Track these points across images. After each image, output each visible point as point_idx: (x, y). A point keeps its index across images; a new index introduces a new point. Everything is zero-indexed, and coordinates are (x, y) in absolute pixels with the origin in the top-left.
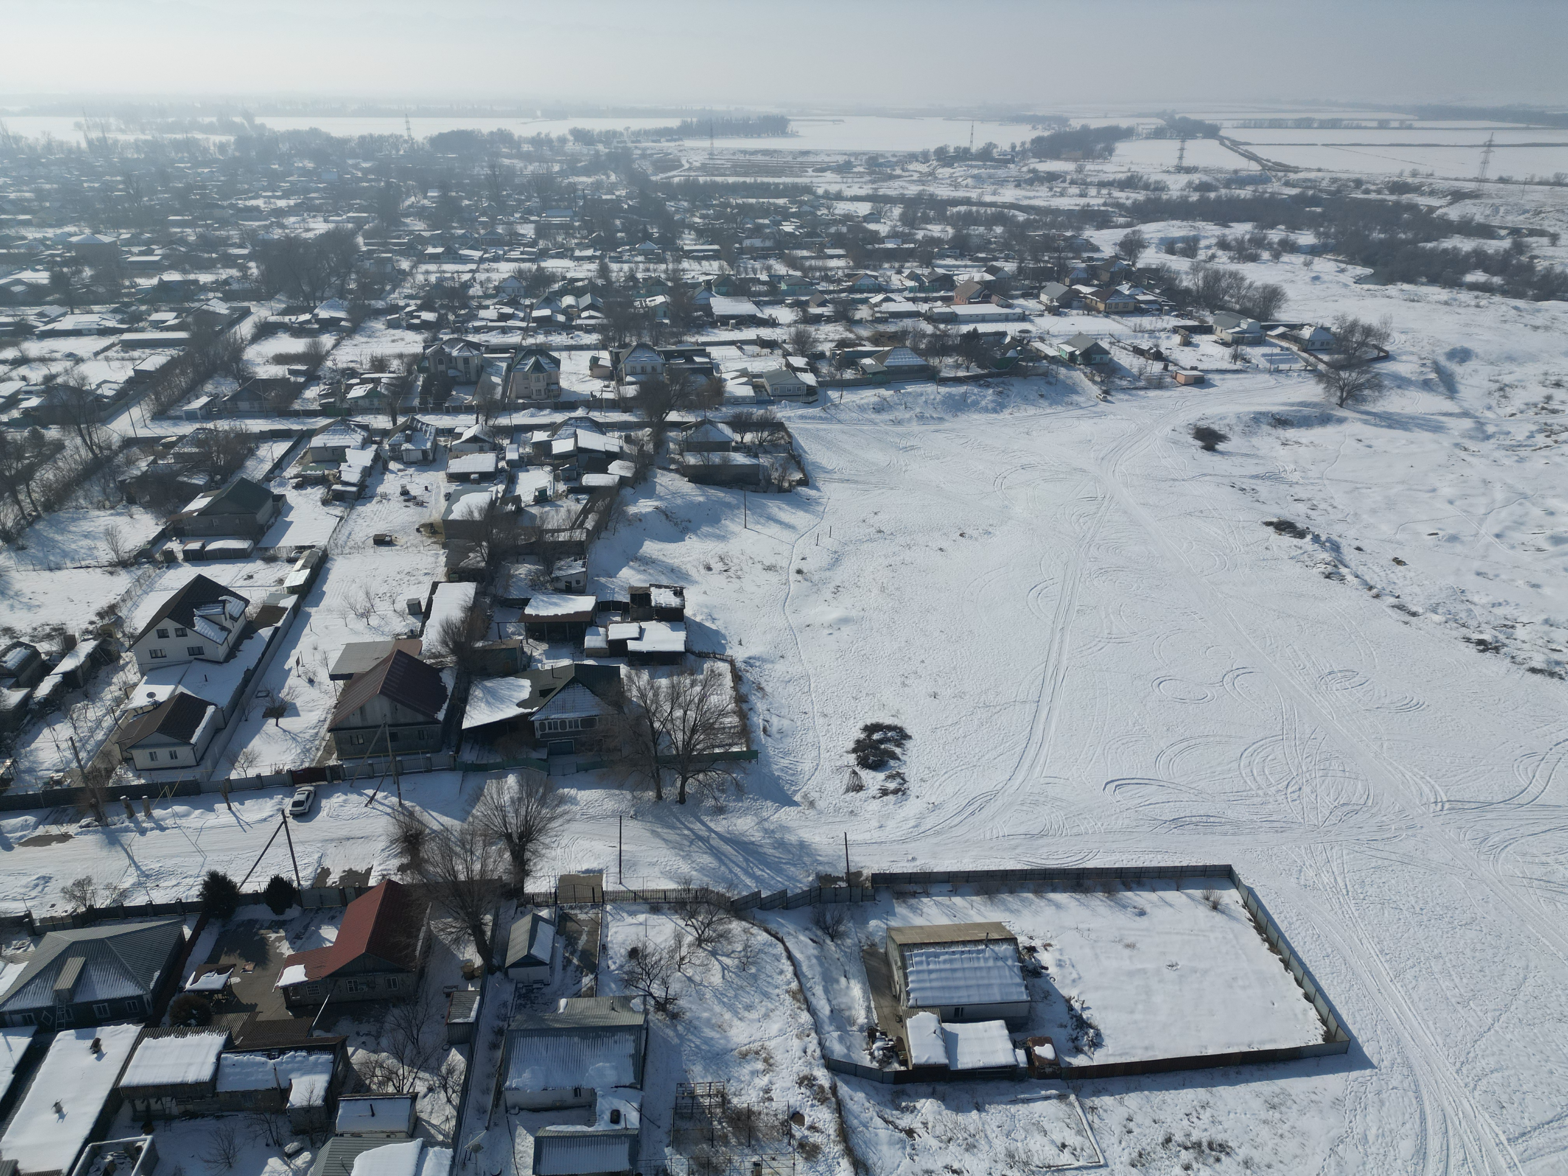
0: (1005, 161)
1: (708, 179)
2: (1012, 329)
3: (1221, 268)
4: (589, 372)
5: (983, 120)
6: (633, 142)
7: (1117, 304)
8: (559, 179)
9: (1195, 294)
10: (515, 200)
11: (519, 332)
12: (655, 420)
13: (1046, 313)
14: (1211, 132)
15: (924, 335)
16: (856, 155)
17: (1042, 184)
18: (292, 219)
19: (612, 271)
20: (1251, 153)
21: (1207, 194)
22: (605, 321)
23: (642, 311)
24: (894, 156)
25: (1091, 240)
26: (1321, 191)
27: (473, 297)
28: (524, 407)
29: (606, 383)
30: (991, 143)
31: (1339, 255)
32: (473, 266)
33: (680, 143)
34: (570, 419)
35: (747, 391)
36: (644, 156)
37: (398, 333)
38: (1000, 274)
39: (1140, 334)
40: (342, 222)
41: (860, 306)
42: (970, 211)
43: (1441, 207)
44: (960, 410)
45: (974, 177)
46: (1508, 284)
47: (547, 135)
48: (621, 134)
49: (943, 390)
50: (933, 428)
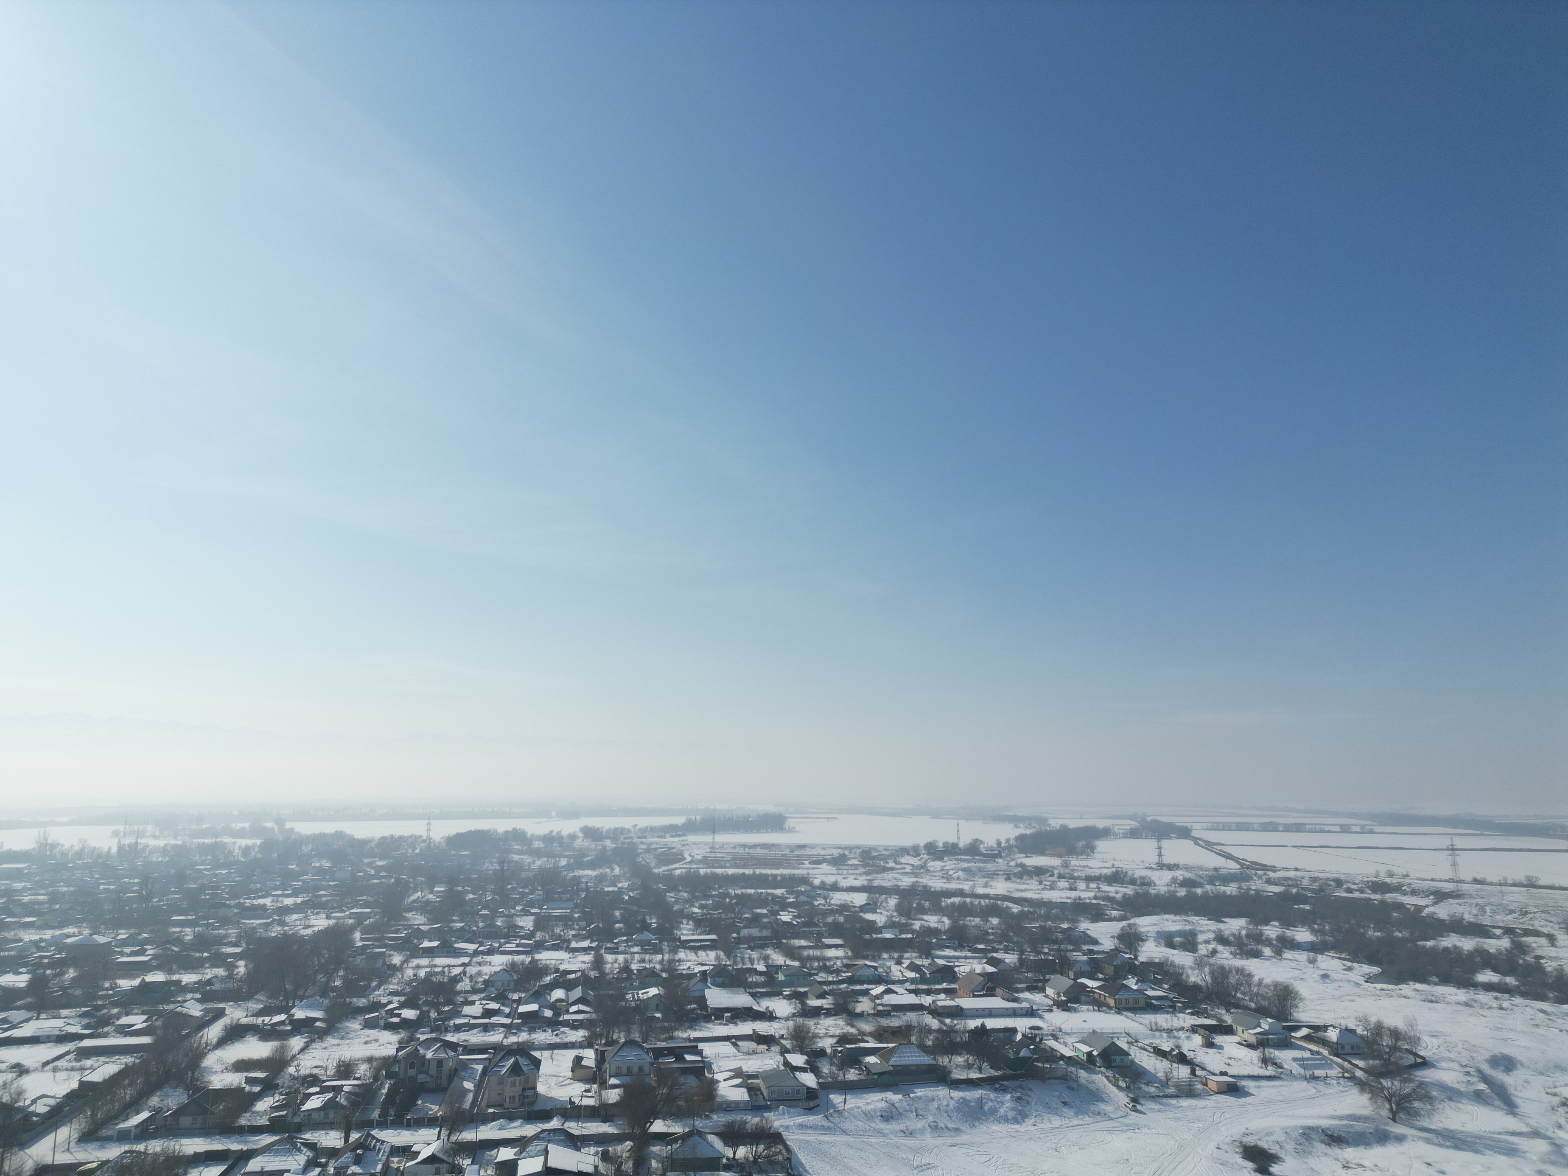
0: (992, 855)
1: (709, 871)
2: (1022, 1025)
3: (1225, 963)
4: (570, 1074)
5: (968, 818)
6: (639, 838)
7: (1127, 999)
8: (565, 873)
9: (1205, 990)
10: (519, 893)
11: (502, 1030)
12: (637, 1131)
13: (1055, 1008)
14: (1184, 833)
15: (930, 1031)
16: (850, 848)
17: (1032, 878)
18: (295, 917)
19: (607, 963)
20: (1226, 852)
21: (1194, 890)
22: (594, 1016)
23: (633, 1004)
24: (886, 850)
25: (1088, 932)
26: (1303, 889)
27: (460, 992)
28: (494, 1118)
29: (588, 1086)
30: (977, 840)
31: (1341, 952)
32: (466, 960)
33: (684, 838)
34: (543, 1131)
35: (741, 1095)
36: (648, 851)
37: (373, 1033)
38: (1001, 966)
39: (1157, 1034)
40: (344, 918)
41: (861, 999)
42: (965, 902)
43: (1427, 906)
44: (978, 1119)
45: (964, 870)
46: (1523, 984)
47: (559, 833)
48: (629, 831)
49: (957, 1094)
50: (949, 1141)
